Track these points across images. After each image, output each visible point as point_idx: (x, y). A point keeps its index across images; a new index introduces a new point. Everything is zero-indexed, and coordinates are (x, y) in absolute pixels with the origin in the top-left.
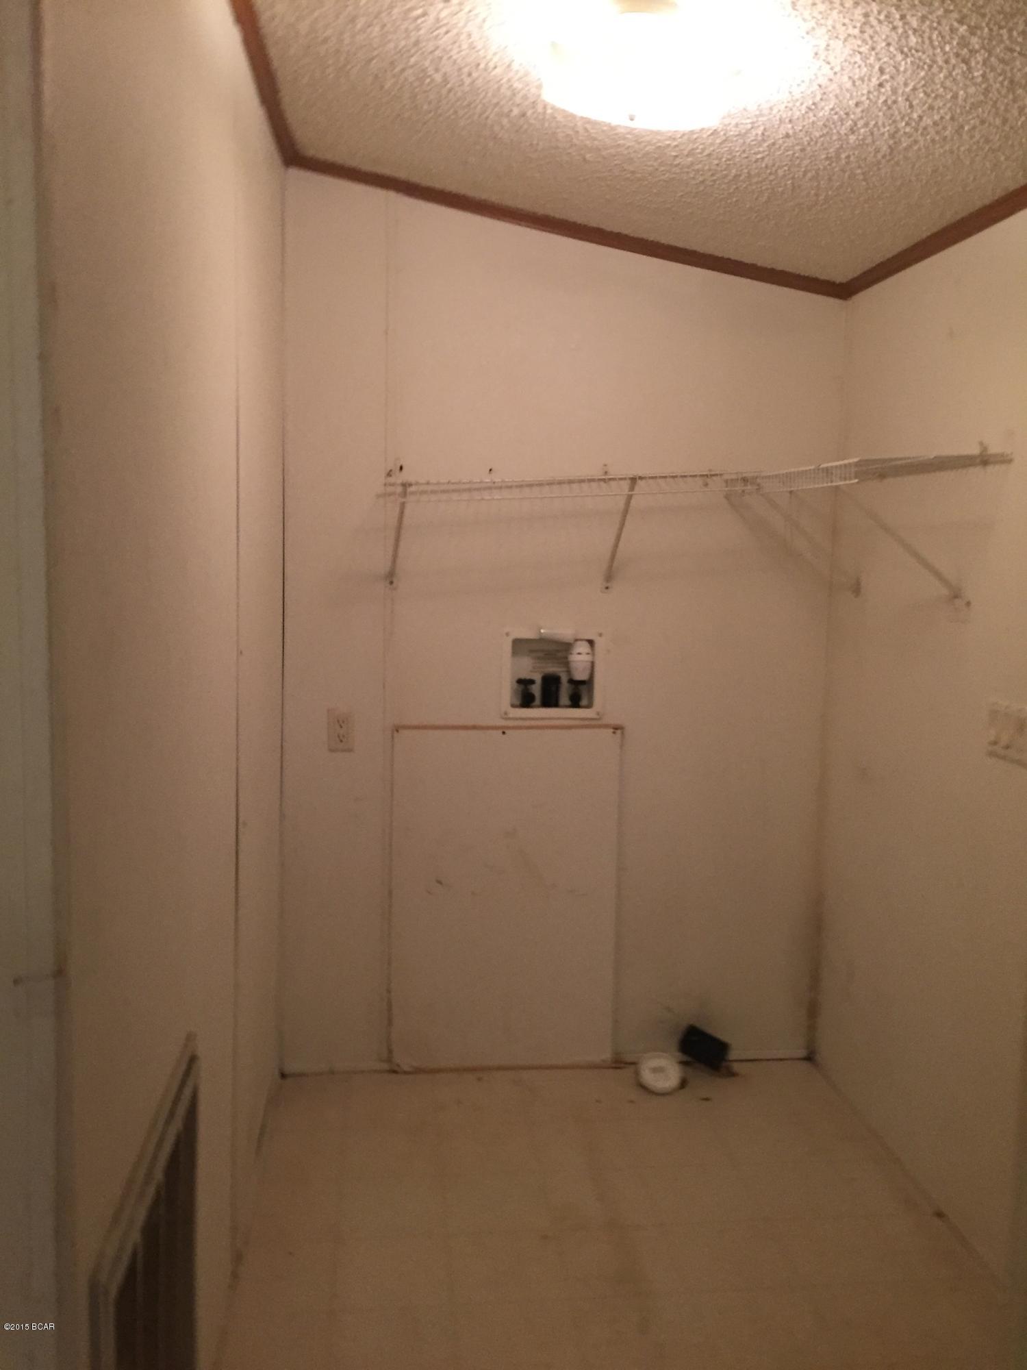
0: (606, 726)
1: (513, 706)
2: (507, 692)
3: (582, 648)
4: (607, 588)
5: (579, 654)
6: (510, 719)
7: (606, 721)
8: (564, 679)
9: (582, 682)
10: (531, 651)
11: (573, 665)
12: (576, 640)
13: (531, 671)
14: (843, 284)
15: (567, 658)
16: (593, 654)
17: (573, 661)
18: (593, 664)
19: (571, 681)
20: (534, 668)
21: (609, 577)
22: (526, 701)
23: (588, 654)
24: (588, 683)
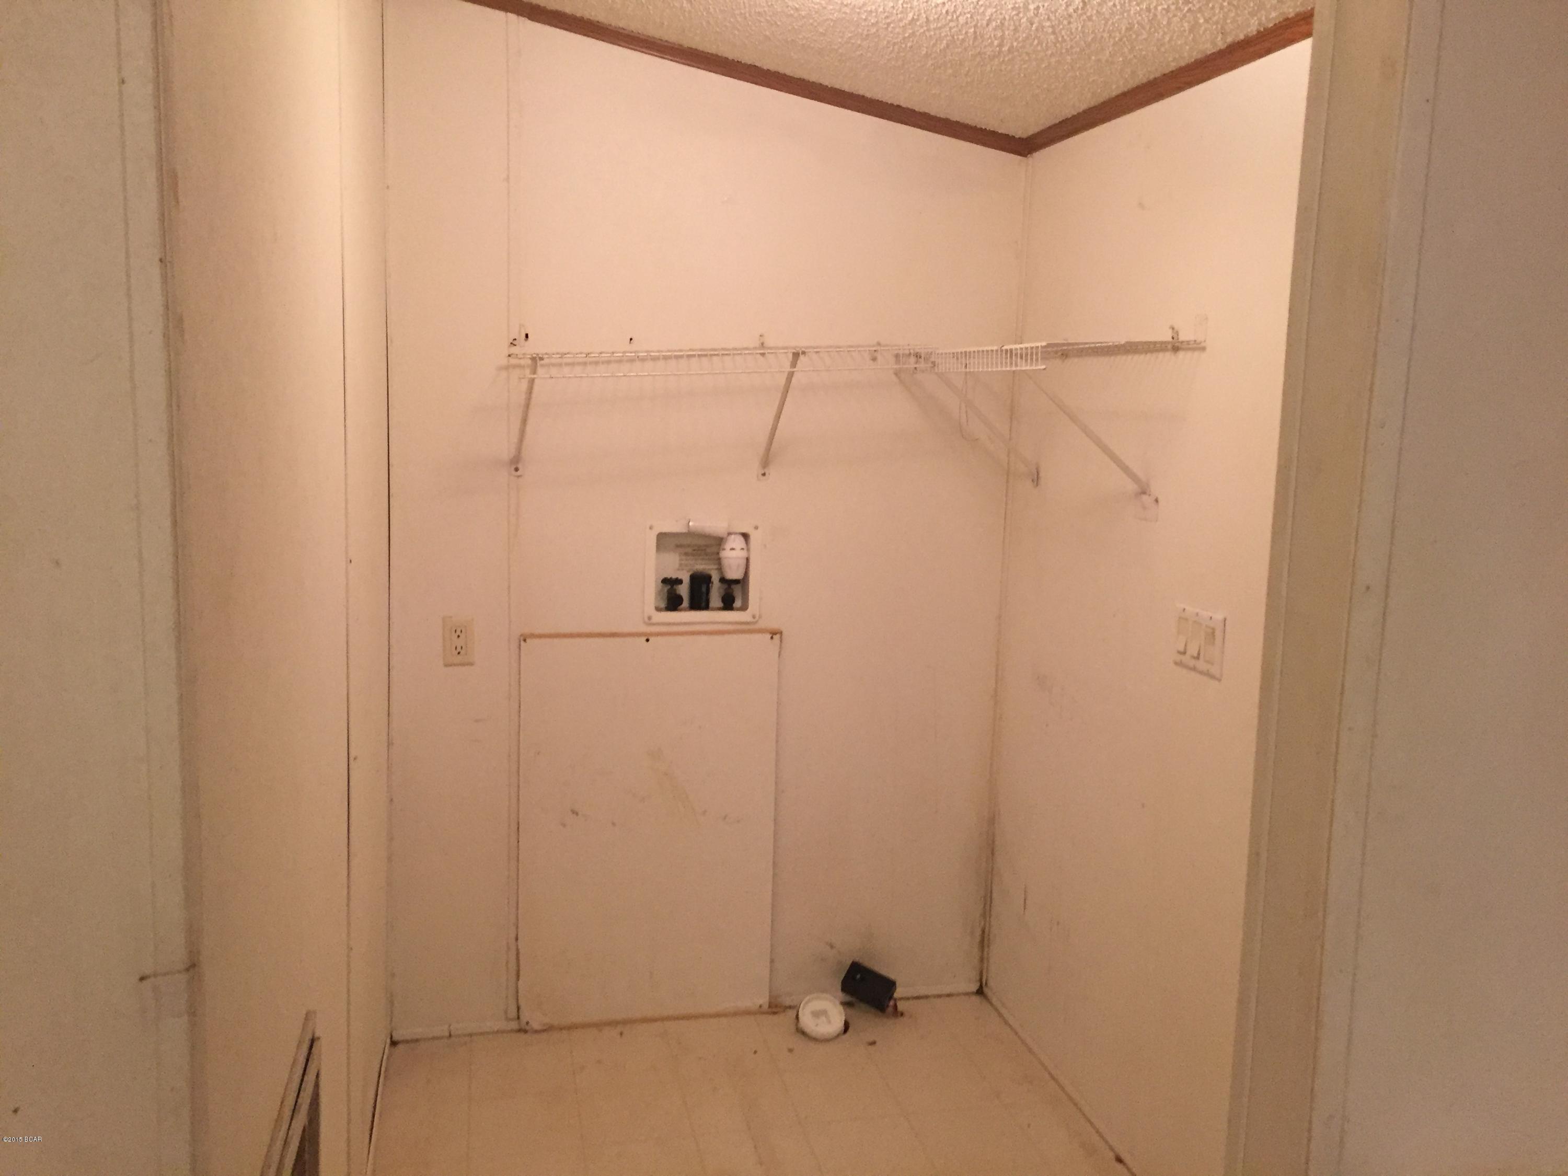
0: (761, 631)
1: (658, 609)
2: (651, 593)
3: (736, 542)
4: (764, 474)
5: (732, 549)
6: (654, 624)
7: (762, 624)
8: (715, 578)
9: (737, 582)
10: (678, 546)
11: (725, 563)
12: (729, 534)
13: (678, 570)
14: (1023, 139)
15: (718, 553)
16: (748, 550)
17: (726, 558)
18: (748, 560)
19: (723, 580)
20: (681, 565)
21: (766, 462)
22: (673, 603)
23: (743, 549)
24: (742, 582)
